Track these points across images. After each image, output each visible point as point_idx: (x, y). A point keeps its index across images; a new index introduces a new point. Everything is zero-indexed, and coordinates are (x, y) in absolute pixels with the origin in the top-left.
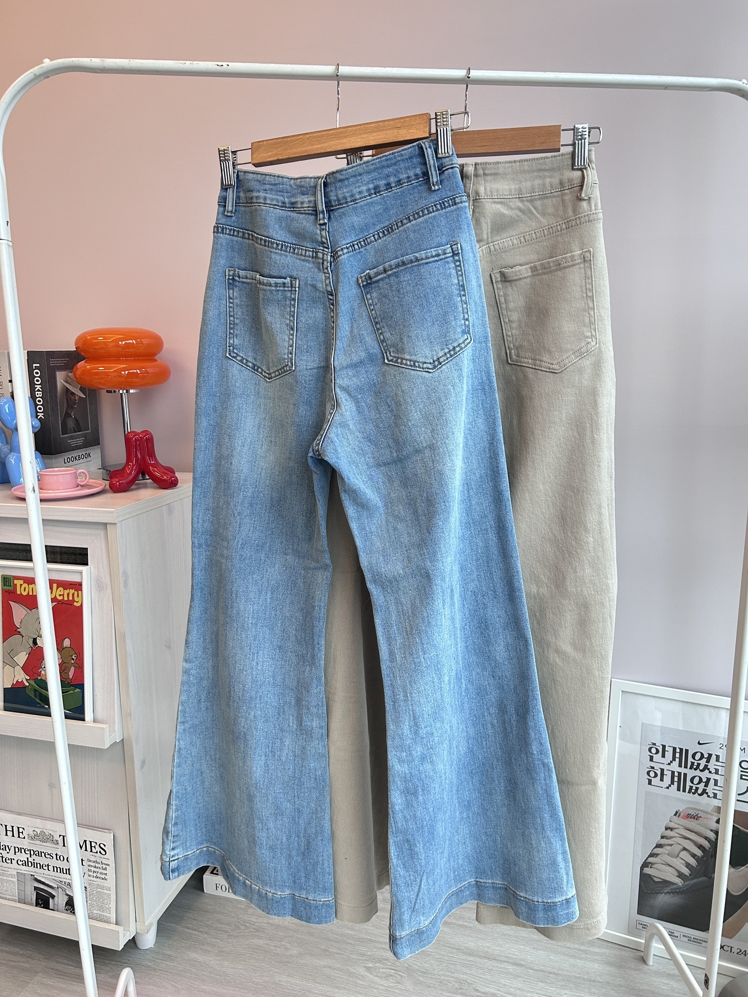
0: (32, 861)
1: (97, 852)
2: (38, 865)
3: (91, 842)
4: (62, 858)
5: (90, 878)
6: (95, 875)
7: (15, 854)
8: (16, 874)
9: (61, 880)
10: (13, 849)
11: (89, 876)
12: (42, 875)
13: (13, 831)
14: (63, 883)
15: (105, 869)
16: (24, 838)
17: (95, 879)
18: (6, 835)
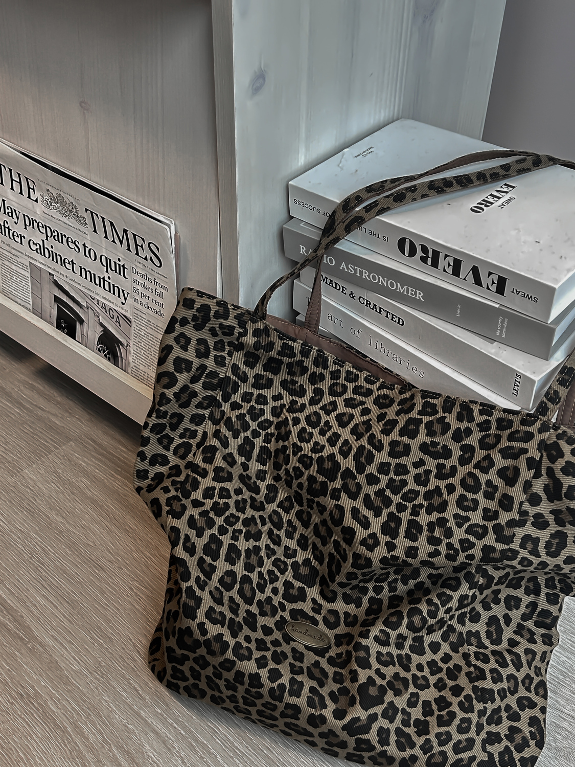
0: (50, 249)
1: (146, 259)
2: (58, 257)
3: (134, 235)
4: (92, 252)
5: (135, 304)
6: (144, 301)
7: (26, 228)
8: (28, 265)
9: (93, 295)
10: (21, 217)
11: (135, 300)
12: (65, 278)
13: (20, 183)
14: (96, 303)
15: (161, 295)
16: (36, 201)
17: (145, 310)
18: (12, 189)
